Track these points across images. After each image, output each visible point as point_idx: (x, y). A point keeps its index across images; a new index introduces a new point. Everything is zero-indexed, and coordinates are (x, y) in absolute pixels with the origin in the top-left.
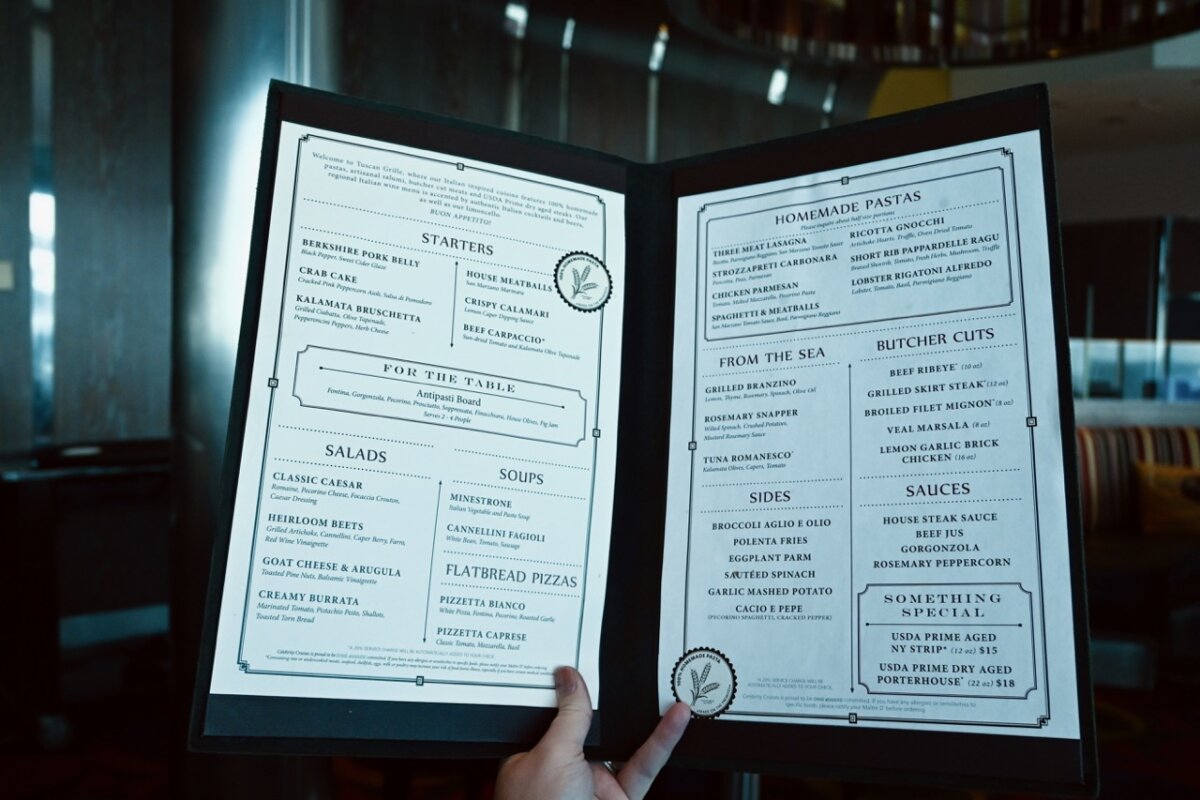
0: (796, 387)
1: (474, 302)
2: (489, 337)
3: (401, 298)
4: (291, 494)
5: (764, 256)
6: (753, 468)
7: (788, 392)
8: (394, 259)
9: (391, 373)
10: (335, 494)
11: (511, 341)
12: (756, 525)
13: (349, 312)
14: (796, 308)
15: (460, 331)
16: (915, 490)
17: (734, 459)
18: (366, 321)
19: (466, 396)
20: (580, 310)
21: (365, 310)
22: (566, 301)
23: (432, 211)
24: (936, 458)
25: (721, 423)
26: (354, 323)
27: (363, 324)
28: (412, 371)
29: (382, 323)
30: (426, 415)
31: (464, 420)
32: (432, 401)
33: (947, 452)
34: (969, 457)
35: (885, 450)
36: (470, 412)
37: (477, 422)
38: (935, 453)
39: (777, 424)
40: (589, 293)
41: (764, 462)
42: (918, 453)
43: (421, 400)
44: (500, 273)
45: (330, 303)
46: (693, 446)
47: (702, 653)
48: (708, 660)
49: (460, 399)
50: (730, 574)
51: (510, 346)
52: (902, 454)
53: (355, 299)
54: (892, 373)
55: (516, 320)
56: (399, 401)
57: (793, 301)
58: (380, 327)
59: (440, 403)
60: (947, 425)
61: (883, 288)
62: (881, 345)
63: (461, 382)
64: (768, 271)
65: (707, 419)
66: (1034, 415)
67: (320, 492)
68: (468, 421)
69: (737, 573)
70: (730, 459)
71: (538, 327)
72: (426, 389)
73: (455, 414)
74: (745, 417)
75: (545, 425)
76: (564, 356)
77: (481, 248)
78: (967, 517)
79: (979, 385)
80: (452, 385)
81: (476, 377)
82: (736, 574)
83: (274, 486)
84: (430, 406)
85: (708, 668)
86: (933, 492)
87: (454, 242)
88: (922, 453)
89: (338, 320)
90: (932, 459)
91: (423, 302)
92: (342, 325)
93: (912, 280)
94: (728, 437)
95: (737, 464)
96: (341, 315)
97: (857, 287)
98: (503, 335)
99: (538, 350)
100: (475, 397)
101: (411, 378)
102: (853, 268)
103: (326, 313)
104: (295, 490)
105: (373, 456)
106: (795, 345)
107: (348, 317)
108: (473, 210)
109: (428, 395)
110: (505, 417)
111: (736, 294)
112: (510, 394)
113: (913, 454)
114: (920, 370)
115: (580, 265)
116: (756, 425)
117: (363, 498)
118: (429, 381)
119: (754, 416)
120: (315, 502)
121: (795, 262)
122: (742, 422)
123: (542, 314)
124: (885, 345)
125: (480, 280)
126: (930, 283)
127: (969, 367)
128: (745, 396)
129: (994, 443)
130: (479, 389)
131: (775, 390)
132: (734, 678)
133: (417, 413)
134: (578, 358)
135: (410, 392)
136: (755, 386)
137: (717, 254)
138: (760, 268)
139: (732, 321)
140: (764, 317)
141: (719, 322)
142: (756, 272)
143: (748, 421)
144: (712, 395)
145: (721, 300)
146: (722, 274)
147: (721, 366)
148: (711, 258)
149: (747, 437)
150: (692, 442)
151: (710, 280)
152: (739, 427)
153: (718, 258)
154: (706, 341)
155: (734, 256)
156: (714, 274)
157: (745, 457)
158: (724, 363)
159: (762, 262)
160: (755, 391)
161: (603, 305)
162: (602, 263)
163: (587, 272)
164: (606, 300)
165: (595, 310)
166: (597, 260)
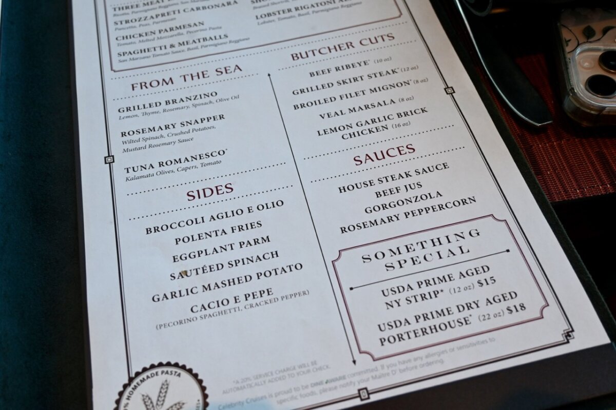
0: (218, 97)
5: (166, 7)
6: (185, 169)
7: (210, 102)
12: (200, 220)
14: (205, 39)
16: (363, 159)
17: (161, 164)
24: (374, 130)
25: (141, 136)
33: (383, 124)
34: (404, 125)
35: (322, 132)
38: (372, 126)
39: (204, 129)
41: (198, 163)
42: (355, 129)
46: (109, 160)
47: (154, 371)
48: (165, 377)
50: (177, 275)
52: (340, 133)
54: (312, 75)
57: (201, 35)
60: (376, 104)
61: (285, 18)
62: (294, 57)
64: (172, 16)
65: (123, 134)
66: (449, 86)
69: (186, 272)
70: (156, 165)
74: (167, 127)
78: (421, 171)
79: (393, 72)
82: (183, 274)
85: (165, 387)
86: (380, 156)
88: (360, 129)
90: (370, 131)
93: (311, 10)
94: (150, 146)
95: (166, 168)
97: (261, 20)
102: (255, 8)
106: (210, 66)
111: (140, 35)
113: (351, 131)
114: (337, 69)
116: (182, 133)
119: (178, 126)
121: (198, 9)
122: (165, 132)
124: (299, 55)
126: (327, 10)
127: (381, 61)
128: (164, 111)
129: (423, 111)
131: (196, 102)
132: (203, 389)
136: (174, 101)
137: (117, 9)
138: (163, 15)
139: (140, 55)
140: (173, 49)
141: (127, 57)
142: (160, 18)
143: (172, 130)
144: (126, 114)
145: (126, 41)
146: (124, 23)
147: (133, 89)
148: (110, 12)
149: (173, 143)
150: (109, 156)
151: (112, 27)
152: (162, 136)
153: (117, 12)
154: (113, 72)
155: (135, 9)
156: (116, 23)
157: (173, 161)
158: (136, 87)
159: (165, 11)
160: (175, 106)
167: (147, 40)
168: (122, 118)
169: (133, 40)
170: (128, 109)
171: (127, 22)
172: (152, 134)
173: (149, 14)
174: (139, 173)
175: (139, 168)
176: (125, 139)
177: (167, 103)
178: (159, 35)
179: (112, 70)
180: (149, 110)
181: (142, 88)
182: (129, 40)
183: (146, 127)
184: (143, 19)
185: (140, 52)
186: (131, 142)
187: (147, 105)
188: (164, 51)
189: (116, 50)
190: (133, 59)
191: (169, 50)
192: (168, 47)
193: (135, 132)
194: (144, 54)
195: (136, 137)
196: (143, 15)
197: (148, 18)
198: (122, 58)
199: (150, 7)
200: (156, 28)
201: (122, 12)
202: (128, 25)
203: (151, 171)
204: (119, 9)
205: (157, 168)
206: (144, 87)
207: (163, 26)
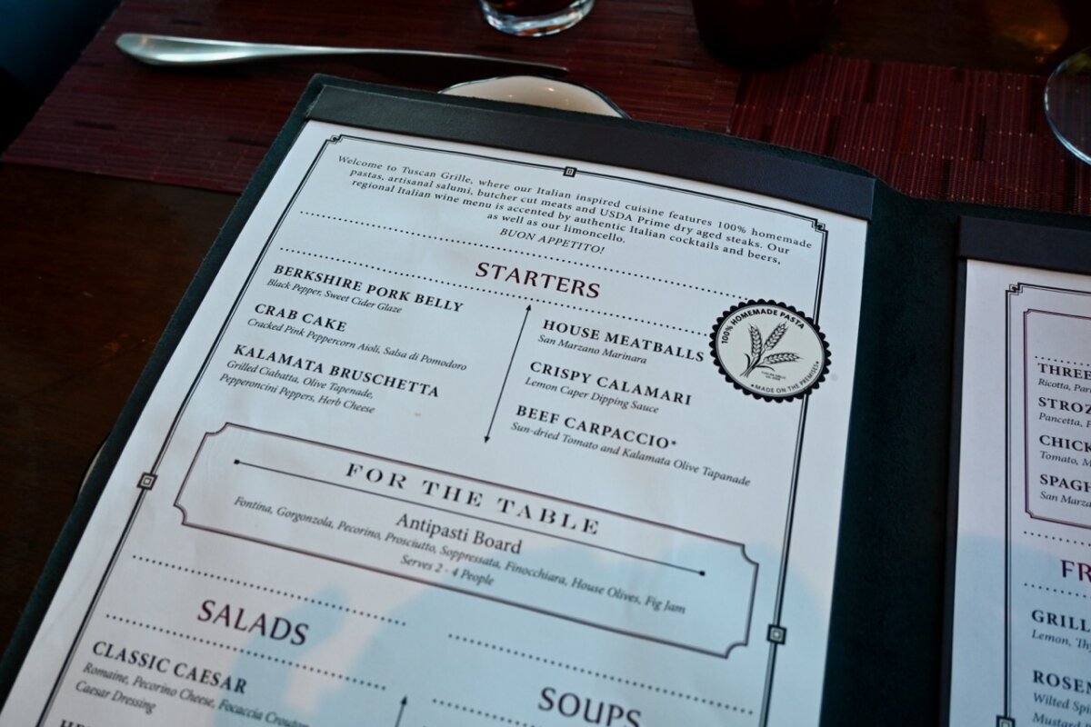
1: (547, 369)
2: (565, 430)
3: (414, 357)
4: (111, 686)
8: (419, 298)
9: (359, 479)
10: (192, 698)
11: (609, 441)
13: (316, 375)
15: (508, 415)
18: (339, 390)
19: (492, 532)
20: (757, 396)
21: (345, 373)
22: (729, 379)
23: (504, 232)
26: (317, 392)
27: (333, 395)
28: (398, 478)
29: (367, 394)
30: (406, 561)
31: (480, 580)
32: (422, 537)
36: (496, 565)
37: (506, 584)
40: (779, 368)
43: (402, 532)
44: (605, 326)
45: (286, 360)
49: (480, 538)
51: (604, 449)
53: (330, 356)
55: (624, 405)
56: (360, 531)
58: (360, 401)
59: (438, 541)
63: (489, 507)
65: (1037, 677)
67: (166, 690)
68: (489, 581)
71: (665, 420)
72: (415, 513)
73: (463, 564)
75: (657, 606)
76: (714, 475)
77: (578, 286)
80: (471, 510)
81: (522, 500)
83: (88, 668)
84: (416, 545)
87: (531, 277)
89: (291, 386)
91: (451, 365)
92: (296, 395)
96: (301, 380)
98: (594, 429)
99: (659, 461)
100: (511, 536)
101: (394, 491)
103: (277, 374)
104: (122, 679)
105: (282, 628)
107: (312, 383)
108: (577, 231)
109: (418, 525)
110: (569, 581)
112: (587, 537)
115: (766, 323)
117: (240, 712)
118: (427, 500)
120: (149, 708)
123: (678, 398)
125: (567, 336)
130: (523, 521)
133: (389, 556)
134: (745, 482)
135: (384, 515)
137: (1047, 369)
139: (1082, 495)
141: (1057, 491)
144: (1046, 628)
145: (1058, 451)
146: (1058, 406)
147: (1064, 575)
148: (1034, 374)
151: (1033, 411)
153: (1047, 376)
154: (1029, 516)
156: (1042, 402)
158: (1071, 570)
161: (808, 391)
162: (809, 321)
163: (780, 332)
164: (816, 385)
165: (790, 399)
166: (801, 314)
168: (1037, 634)
170: (1051, 619)
171: (1064, 406)
176: (1039, 688)
179: (1027, 510)
181: (1081, 577)
182: (1063, 452)
185: (1083, 487)
186: (1052, 702)
189: (1037, 467)
190: (1070, 501)
193: (1061, 681)
198: (1048, 490)
201: (1054, 378)
202: (1065, 414)
204: (1052, 370)
206: (1085, 578)
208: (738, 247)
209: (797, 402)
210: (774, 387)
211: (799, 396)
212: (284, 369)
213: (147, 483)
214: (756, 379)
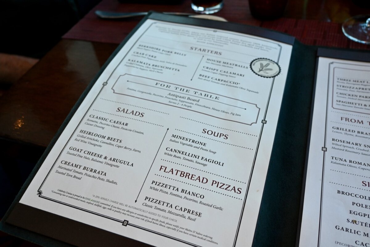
1: (207, 68)
2: (211, 80)
3: (174, 64)
4: (94, 123)
5: (365, 85)
6: (363, 169)
8: (175, 53)
9: (159, 86)
10: (114, 126)
11: (223, 82)
12: (367, 198)
13: (149, 66)
15: (197, 75)
17: (350, 162)
18: (154, 69)
19: (191, 97)
20: (261, 76)
21: (156, 66)
23: (198, 41)
26: (149, 69)
27: (153, 70)
28: (169, 86)
29: (161, 70)
30: (170, 102)
31: (188, 107)
32: (174, 98)
36: (193, 104)
37: (194, 107)
40: (268, 71)
43: (169, 96)
44: (222, 61)
45: (141, 62)
46: (324, 149)
49: (189, 98)
50: (351, 221)
51: (221, 84)
53: (152, 62)
55: (227, 76)
56: (158, 96)
58: (159, 71)
59: (178, 98)
63: (192, 92)
64: (368, 91)
65: (333, 140)
67: (108, 125)
68: (191, 107)
69: (356, 222)
70: (348, 161)
71: (237, 79)
72: (172, 93)
73: (184, 103)
74: (356, 144)
75: (233, 114)
76: (250, 91)
77: (216, 53)
80: (187, 93)
81: (200, 92)
82: (354, 222)
83: (88, 120)
84: (172, 99)
87: (204, 50)
89: (142, 68)
91: (183, 66)
92: (143, 69)
94: (346, 150)
96: (145, 67)
98: (219, 80)
99: (235, 87)
100: (197, 99)
101: (168, 88)
103: (139, 65)
104: (96, 122)
105: (138, 113)
107: (147, 67)
108: (216, 42)
109: (174, 95)
110: (211, 108)
111: (349, 95)
112: (216, 100)
115: (265, 63)
116: (364, 150)
117: (126, 129)
118: (176, 91)
119: (362, 146)
120: (103, 128)
122: (355, 146)
123: (241, 75)
125: (213, 62)
128: (356, 136)
130: (200, 96)
133: (166, 101)
134: (257, 93)
135: (165, 93)
136: (362, 133)
137: (339, 79)
138: (363, 89)
139: (347, 104)
140: (366, 107)
141: (340, 103)
142: (361, 90)
143: (358, 147)
144: (336, 130)
145: (341, 95)
146: (342, 87)
147: (342, 120)
148: (336, 80)
149: (358, 154)
150: (324, 147)
151: (335, 87)
152: (353, 148)
153: (339, 81)
154: (332, 108)
155: (349, 82)
156: (338, 86)
157: (357, 163)
159: (365, 87)
160: (362, 135)
161: (275, 76)
162: (276, 63)
163: (268, 65)
164: (277, 75)
165: (270, 77)
166: (274, 62)
167: (352, 99)
168: (334, 131)
169: (345, 96)
170: (338, 128)
171: (343, 87)
172: (348, 145)
173: (355, 86)
174: (338, 162)
175: (339, 159)
176: (334, 142)
177: (358, 132)
178: (359, 98)
179: (332, 107)
180: (348, 133)
181: (346, 121)
182: (343, 96)
183: (346, 140)
184: (352, 88)
185: (348, 103)
186: (337, 145)
187: (348, 130)
188: (360, 106)
189: (335, 98)
190: (344, 105)
191: (363, 107)
192: (363, 105)
193: (340, 141)
194: (349, 105)
195: (339, 143)
196: (352, 86)
197: (355, 88)
198: (338, 103)
199: (357, 83)
200: (358, 94)
201: (341, 81)
202: (343, 88)
203: (345, 163)
204: (340, 79)
205: (348, 163)
206: (347, 121)
207: (362, 94)
208: (258, 48)
209: (272, 79)
210: (266, 75)
211: (273, 77)
212: (140, 64)
213: (105, 84)
214: (261, 73)
